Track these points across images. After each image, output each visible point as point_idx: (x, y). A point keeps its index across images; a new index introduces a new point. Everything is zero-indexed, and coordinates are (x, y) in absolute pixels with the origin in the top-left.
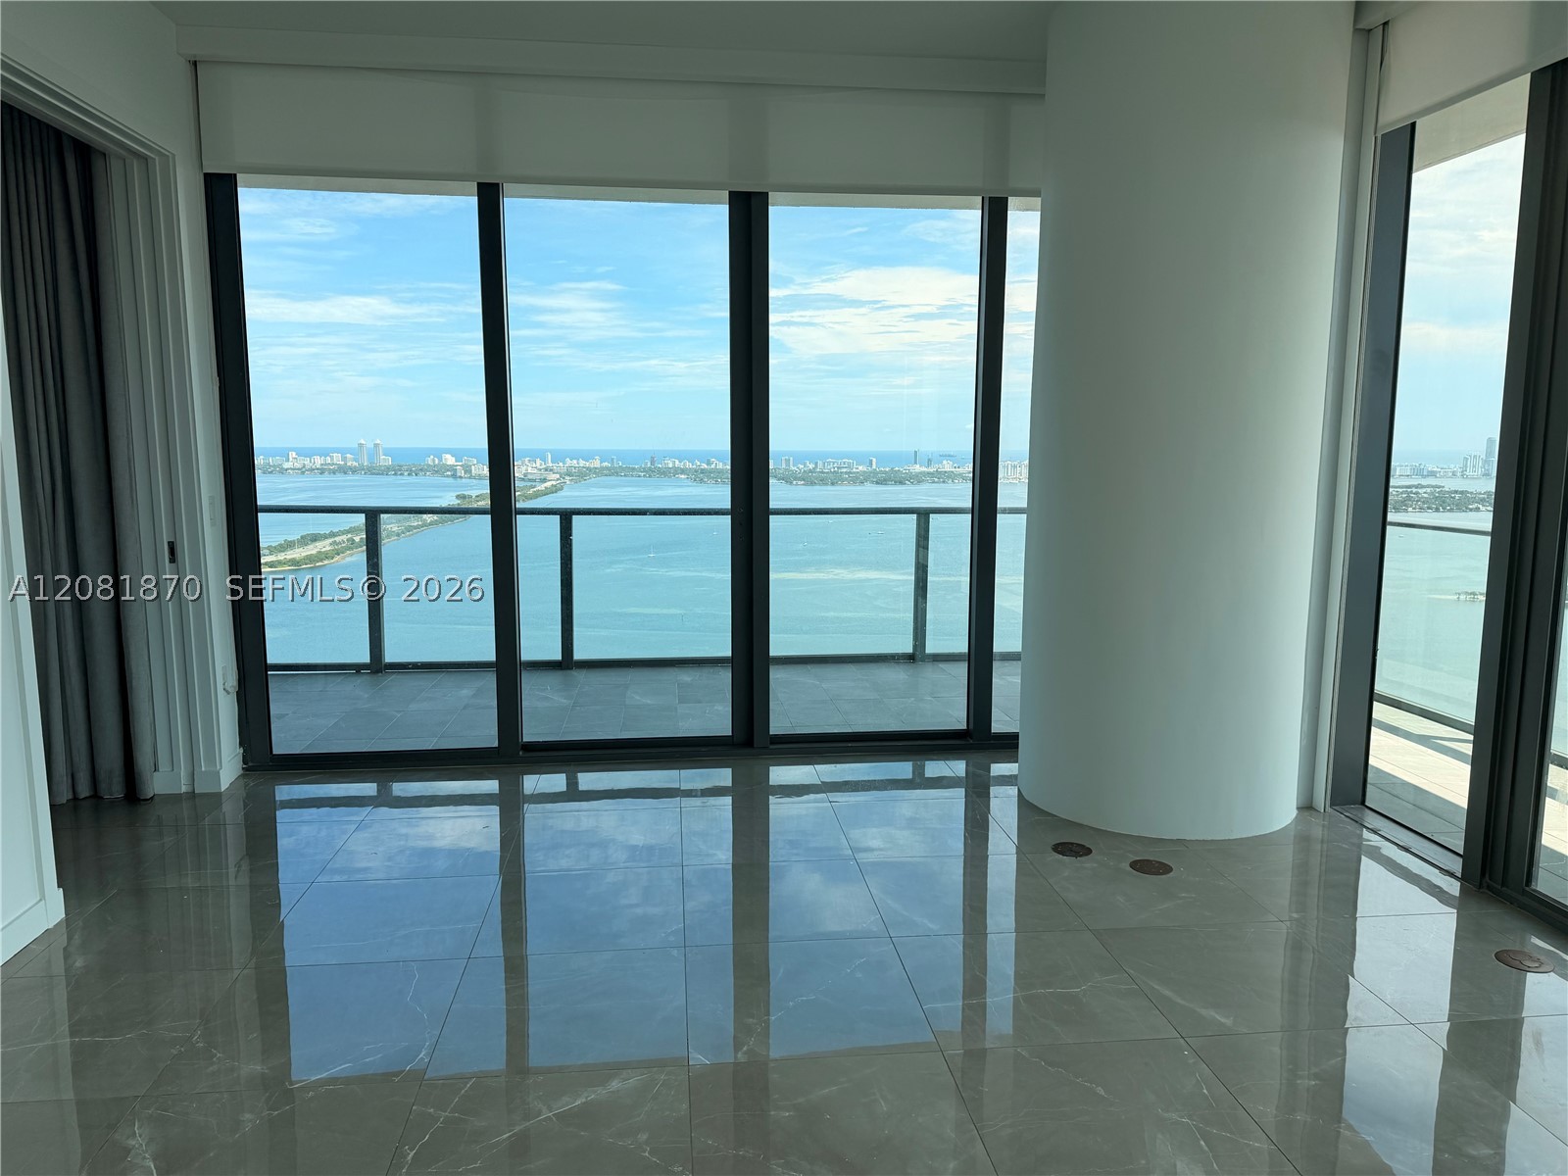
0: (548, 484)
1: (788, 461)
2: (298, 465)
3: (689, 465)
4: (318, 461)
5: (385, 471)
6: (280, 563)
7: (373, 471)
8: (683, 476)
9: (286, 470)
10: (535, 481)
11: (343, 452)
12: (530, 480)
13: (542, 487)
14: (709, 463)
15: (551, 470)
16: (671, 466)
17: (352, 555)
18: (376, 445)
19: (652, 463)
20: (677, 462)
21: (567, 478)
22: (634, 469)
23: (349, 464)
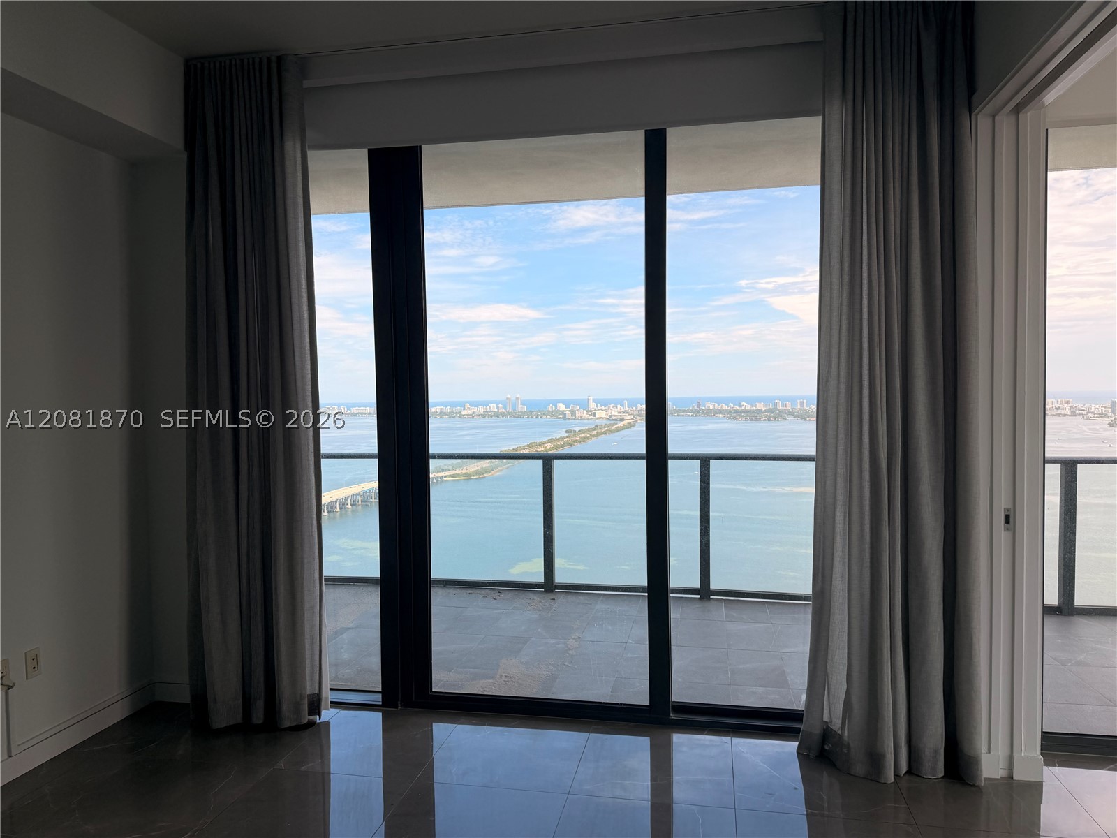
0: (625, 422)
1: (802, 403)
2: (470, 412)
3: (725, 407)
4: (482, 409)
5: (522, 416)
6: (457, 475)
7: (516, 415)
8: (721, 415)
9: (464, 415)
10: (616, 420)
11: (497, 403)
12: (613, 420)
13: (621, 424)
14: (740, 405)
15: (627, 413)
16: (711, 408)
17: (501, 470)
18: (517, 399)
19: (698, 406)
20: (716, 405)
21: (639, 418)
22: (684, 411)
23: (500, 411)
